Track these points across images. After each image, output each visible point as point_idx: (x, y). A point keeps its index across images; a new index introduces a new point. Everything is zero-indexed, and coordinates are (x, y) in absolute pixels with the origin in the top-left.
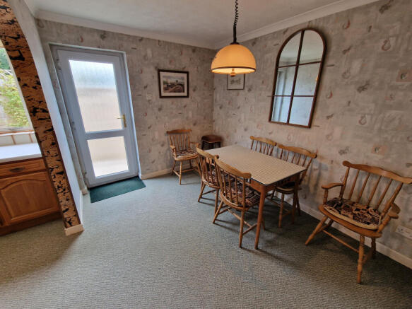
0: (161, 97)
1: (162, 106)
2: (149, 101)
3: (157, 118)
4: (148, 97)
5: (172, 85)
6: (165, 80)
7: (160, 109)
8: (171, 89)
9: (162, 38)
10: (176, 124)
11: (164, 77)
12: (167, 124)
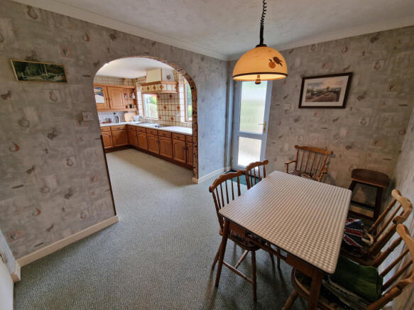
0: (300, 107)
1: (299, 117)
2: (286, 110)
3: (291, 128)
4: (286, 107)
5: (320, 92)
6: (310, 87)
7: (296, 120)
8: (316, 98)
9: (316, 41)
10: (315, 140)
11: (309, 84)
12: (302, 138)
